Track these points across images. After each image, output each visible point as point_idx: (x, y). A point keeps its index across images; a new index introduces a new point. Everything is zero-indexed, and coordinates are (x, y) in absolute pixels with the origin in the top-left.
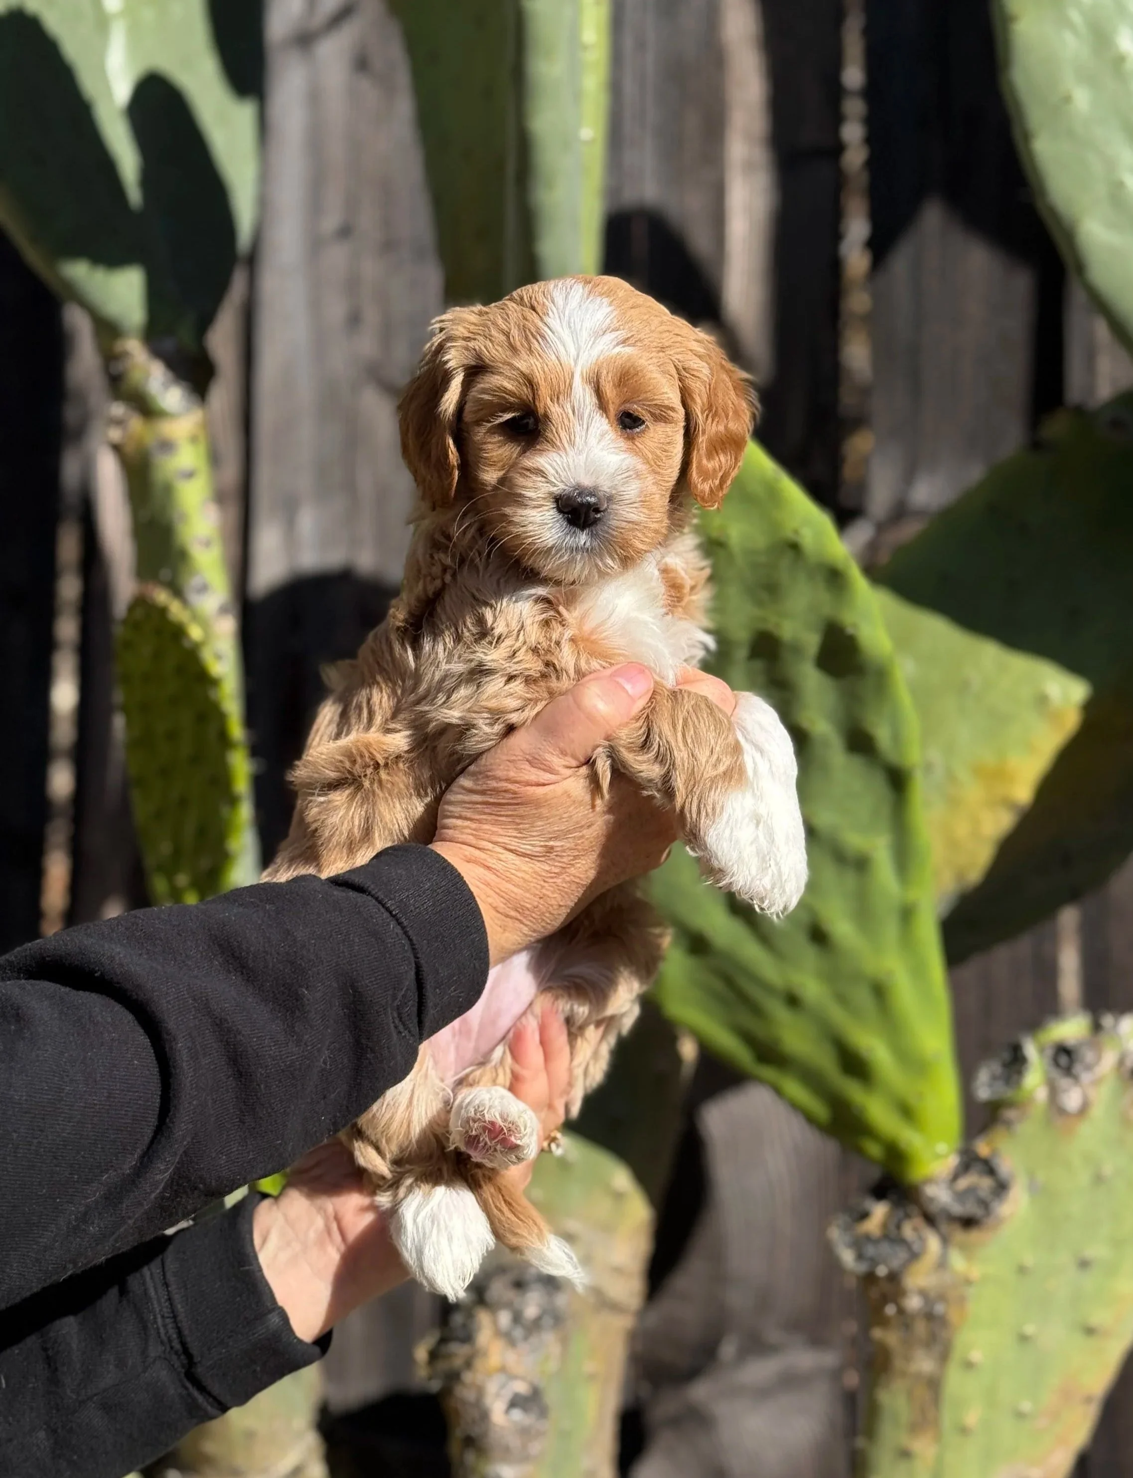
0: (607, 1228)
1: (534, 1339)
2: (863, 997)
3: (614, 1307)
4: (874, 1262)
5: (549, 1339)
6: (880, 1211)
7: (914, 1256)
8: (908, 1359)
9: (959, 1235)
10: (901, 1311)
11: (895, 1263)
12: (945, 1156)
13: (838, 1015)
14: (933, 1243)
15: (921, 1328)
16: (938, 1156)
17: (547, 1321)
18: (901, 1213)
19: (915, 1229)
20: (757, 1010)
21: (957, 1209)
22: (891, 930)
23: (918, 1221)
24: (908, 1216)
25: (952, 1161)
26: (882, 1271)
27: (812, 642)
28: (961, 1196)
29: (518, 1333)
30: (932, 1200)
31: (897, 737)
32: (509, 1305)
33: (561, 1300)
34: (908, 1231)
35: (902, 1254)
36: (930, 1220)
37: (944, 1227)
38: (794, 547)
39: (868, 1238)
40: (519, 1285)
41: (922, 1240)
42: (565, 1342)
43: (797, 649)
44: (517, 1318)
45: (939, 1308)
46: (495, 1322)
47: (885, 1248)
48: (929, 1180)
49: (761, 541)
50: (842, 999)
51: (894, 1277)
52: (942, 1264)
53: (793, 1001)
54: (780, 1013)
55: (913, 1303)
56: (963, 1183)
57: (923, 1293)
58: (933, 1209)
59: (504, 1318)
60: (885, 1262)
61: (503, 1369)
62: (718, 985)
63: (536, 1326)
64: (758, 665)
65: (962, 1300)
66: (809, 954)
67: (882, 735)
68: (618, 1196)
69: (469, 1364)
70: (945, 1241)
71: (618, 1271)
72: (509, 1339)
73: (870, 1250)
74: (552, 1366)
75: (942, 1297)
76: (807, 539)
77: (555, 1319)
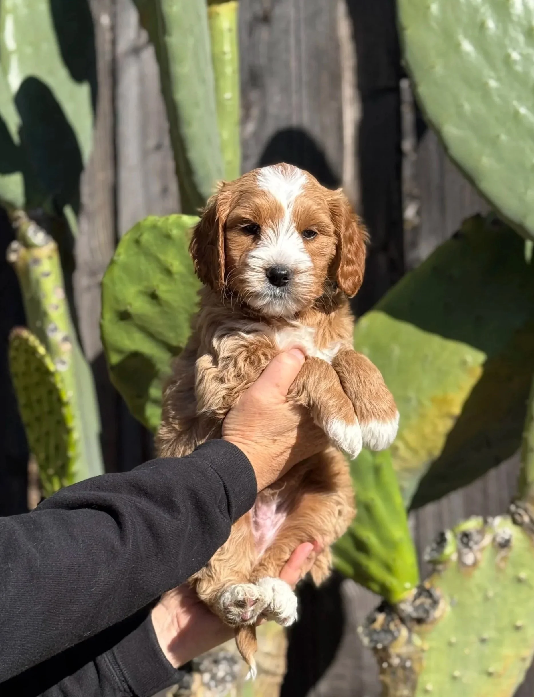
1: (220, 688)
3: (267, 672)
4: (377, 642)
5: (230, 687)
6: (381, 617)
7: (395, 638)
8: (396, 689)
9: (416, 627)
10: (390, 665)
11: (386, 643)
12: (410, 589)
14: (404, 632)
15: (400, 673)
16: (405, 589)
17: (228, 678)
18: (390, 618)
19: (396, 625)
21: (415, 615)
23: (397, 621)
24: (393, 620)
25: (414, 591)
26: (380, 646)
28: (416, 609)
29: (213, 683)
30: (403, 611)
32: (210, 671)
33: (237, 668)
34: (392, 627)
35: (389, 637)
36: (403, 621)
37: (409, 624)
39: (375, 631)
40: (216, 661)
41: (399, 631)
42: (239, 689)
44: (213, 677)
45: (408, 664)
46: (202, 679)
47: (382, 636)
48: (403, 601)
51: (385, 649)
52: (409, 641)
55: (396, 661)
56: (418, 602)
57: (399, 656)
58: (404, 615)
59: (207, 677)
60: (381, 642)
63: (223, 680)
65: (420, 659)
70: (410, 630)
71: (268, 654)
72: (207, 686)
73: (375, 637)
75: (409, 658)
77: (234, 677)
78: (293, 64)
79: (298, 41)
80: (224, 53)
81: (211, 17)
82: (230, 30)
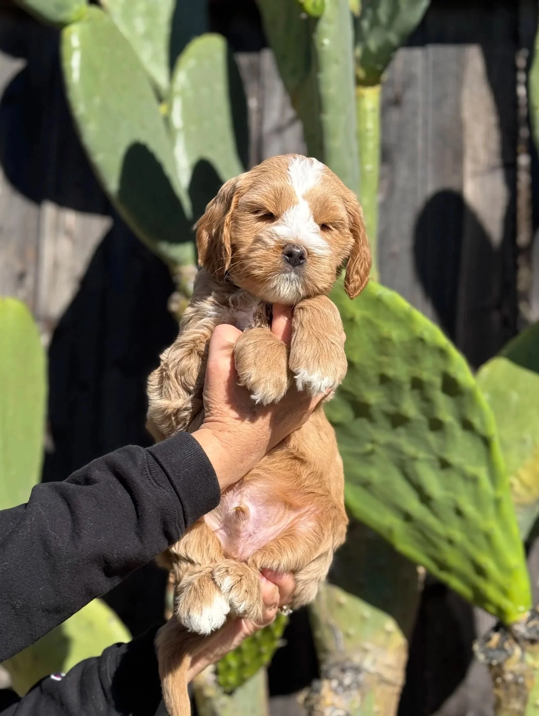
0: (384, 647)
1: (347, 693)
2: (481, 540)
3: (387, 683)
4: (492, 659)
5: (355, 694)
6: (496, 637)
7: (509, 656)
8: (508, 703)
9: (529, 647)
10: (504, 681)
11: (501, 660)
12: (523, 612)
13: (471, 549)
14: (517, 651)
15: (513, 688)
16: (519, 612)
17: (355, 685)
18: (504, 638)
19: (510, 645)
20: (435, 546)
21: (528, 635)
22: (491, 510)
23: (511, 641)
24: (507, 639)
25: (527, 614)
26: (495, 662)
27: (438, 381)
28: (529, 630)
29: (340, 689)
30: (517, 631)
31: (483, 422)
32: (337, 678)
33: (362, 677)
34: (507, 645)
35: (503, 655)
36: (516, 640)
37: (522, 643)
38: (421, 340)
39: (491, 649)
40: (343, 670)
41: (513, 649)
42: (363, 695)
43: (431, 384)
44: (341, 684)
45: (521, 680)
46: (330, 685)
47: (497, 653)
48: (517, 623)
49: (406, 337)
50: (472, 541)
51: (500, 666)
52: (522, 660)
53: (451, 542)
54: (445, 547)
55: (509, 677)
56: (531, 624)
57: (512, 672)
58: (518, 636)
59: (334, 683)
60: (495, 659)
61: (333, 705)
62: (418, 535)
63: (348, 688)
64: (416, 392)
65: (532, 677)
66: (456, 521)
67: (476, 421)
68: (389, 633)
69: (318, 702)
70: (523, 650)
71: (389, 667)
72: (335, 691)
73: (491, 654)
74: (357, 704)
75: (522, 675)
76: (427, 336)
77: (359, 685)
78: (420, 143)
79: (426, 123)
80: (367, 130)
81: (359, 98)
82: (373, 110)
